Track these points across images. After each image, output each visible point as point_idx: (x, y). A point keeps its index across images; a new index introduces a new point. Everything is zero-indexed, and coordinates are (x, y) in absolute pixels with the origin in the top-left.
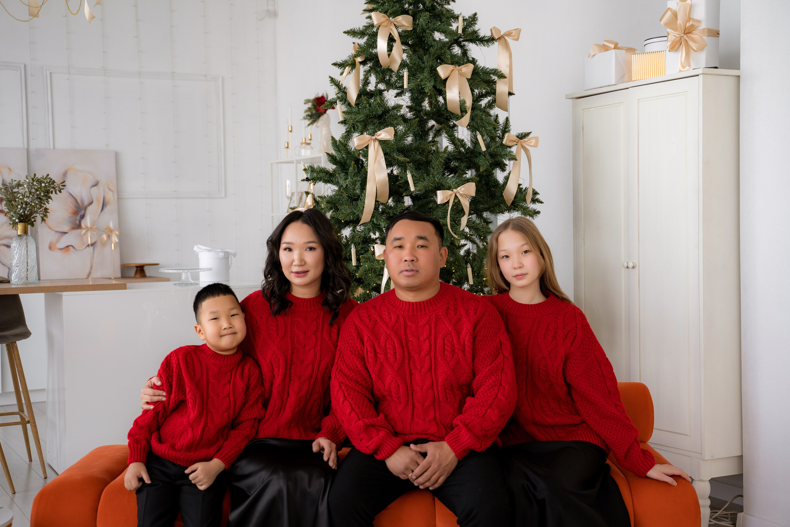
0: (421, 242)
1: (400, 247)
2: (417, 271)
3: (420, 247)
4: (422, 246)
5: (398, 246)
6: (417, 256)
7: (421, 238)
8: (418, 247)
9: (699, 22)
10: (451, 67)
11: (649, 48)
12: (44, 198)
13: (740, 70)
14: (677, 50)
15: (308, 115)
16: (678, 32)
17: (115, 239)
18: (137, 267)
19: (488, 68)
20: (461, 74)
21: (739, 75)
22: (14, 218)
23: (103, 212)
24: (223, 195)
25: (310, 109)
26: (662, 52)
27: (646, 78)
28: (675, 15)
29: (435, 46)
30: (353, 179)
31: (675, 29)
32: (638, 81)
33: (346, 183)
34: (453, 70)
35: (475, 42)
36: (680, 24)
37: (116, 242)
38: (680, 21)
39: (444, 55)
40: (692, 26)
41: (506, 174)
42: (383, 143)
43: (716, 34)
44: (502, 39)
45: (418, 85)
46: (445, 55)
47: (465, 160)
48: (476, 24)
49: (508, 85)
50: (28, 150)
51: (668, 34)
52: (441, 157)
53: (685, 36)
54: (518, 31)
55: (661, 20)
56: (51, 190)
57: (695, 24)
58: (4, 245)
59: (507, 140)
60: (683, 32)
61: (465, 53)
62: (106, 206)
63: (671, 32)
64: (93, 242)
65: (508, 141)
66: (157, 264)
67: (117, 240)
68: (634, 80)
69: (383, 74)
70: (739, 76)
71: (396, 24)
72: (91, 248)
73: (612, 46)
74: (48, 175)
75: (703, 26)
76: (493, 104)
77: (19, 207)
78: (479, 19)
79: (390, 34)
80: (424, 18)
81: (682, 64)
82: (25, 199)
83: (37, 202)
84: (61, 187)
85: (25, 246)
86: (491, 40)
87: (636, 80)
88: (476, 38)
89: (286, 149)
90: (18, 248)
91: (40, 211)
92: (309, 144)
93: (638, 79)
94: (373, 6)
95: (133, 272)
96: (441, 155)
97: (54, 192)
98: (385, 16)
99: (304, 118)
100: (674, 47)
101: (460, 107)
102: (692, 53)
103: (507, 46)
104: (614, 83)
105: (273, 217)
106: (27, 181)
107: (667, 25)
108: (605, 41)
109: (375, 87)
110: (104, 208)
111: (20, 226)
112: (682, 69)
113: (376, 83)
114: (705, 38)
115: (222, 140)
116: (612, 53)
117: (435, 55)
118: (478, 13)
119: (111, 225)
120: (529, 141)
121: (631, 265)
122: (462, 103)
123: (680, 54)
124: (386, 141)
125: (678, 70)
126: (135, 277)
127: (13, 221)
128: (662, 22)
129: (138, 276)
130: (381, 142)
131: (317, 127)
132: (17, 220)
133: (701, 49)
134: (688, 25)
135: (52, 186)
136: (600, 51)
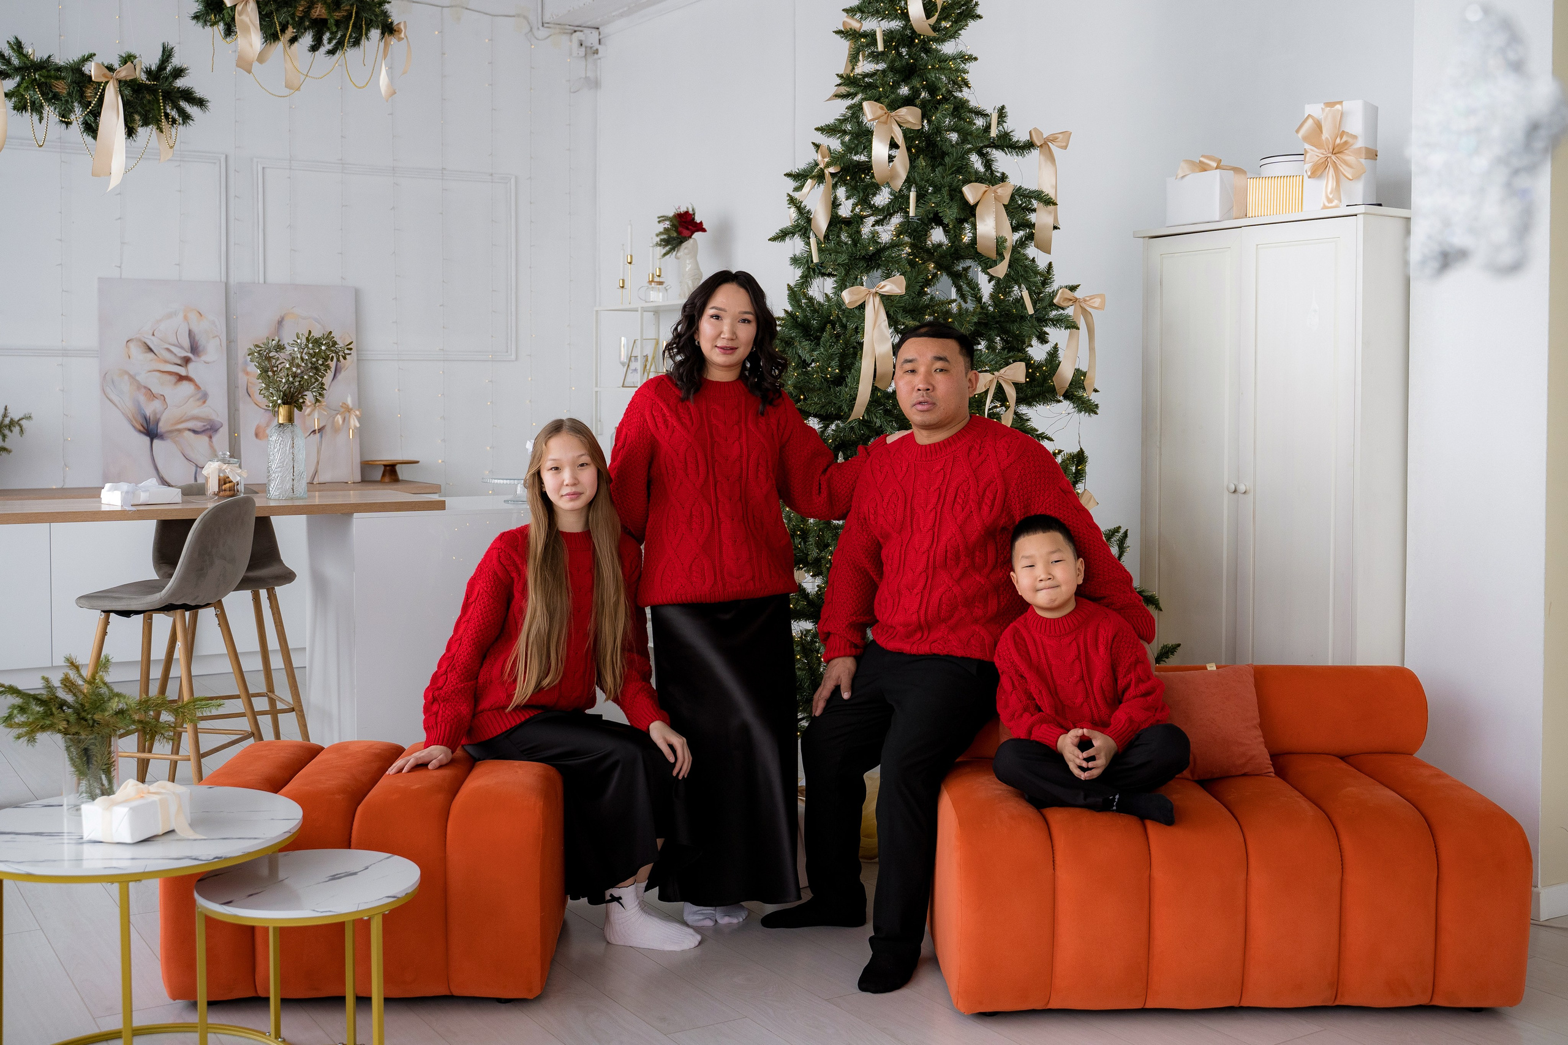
0: (939, 365)
1: (913, 371)
2: (934, 404)
3: (938, 371)
4: (941, 370)
5: (910, 371)
6: (933, 383)
7: (939, 359)
8: (935, 371)
9: (1355, 137)
10: (983, 187)
11: (1268, 170)
12: (322, 368)
13: (1411, 209)
14: (1320, 177)
15: (662, 240)
16: (1323, 151)
17: (354, 422)
18: (385, 466)
19: (1026, 190)
20: (997, 199)
21: (1409, 216)
22: (275, 398)
23: (335, 380)
24: (513, 357)
25: (666, 230)
26: (1295, 177)
27: (1272, 214)
28: (1319, 126)
29: (953, 154)
30: (827, 351)
31: (1317, 145)
32: (1260, 217)
33: (812, 356)
34: (986, 191)
35: (1003, 150)
36: (1327, 138)
37: (355, 427)
38: (1326, 135)
39: (965, 168)
40: (1346, 143)
41: (1048, 347)
42: (887, 300)
43: (1372, 154)
44: (1044, 146)
45: (929, 212)
46: (967, 168)
47: (995, 326)
48: (1006, 122)
49: (1053, 214)
50: (227, 284)
51: (1306, 152)
52: (969, 322)
53: (1333, 157)
54: (1067, 135)
55: (1297, 131)
56: (330, 356)
57: (1350, 140)
58: (189, 430)
59: (1060, 298)
60: (1331, 151)
61: (988, 164)
62: (340, 372)
63: (1312, 150)
64: (321, 426)
65: (1062, 299)
66: (417, 462)
67: (358, 425)
68: (1250, 216)
69: (864, 193)
70: (1410, 219)
71: (898, 119)
72: (318, 435)
73: (1214, 164)
74: (331, 332)
75: (1360, 143)
76: (1027, 242)
77: (284, 381)
78: (1008, 114)
79: (892, 138)
80: (944, 112)
81: (1327, 197)
82: (294, 369)
83: (311, 374)
84: (347, 352)
85: (290, 442)
86: (1029, 145)
87: (1253, 216)
88: (1006, 143)
89: (621, 290)
90: (280, 444)
91: (314, 388)
92: (661, 283)
93: (1256, 215)
94: (848, 89)
95: (378, 474)
96: (968, 319)
97: (335, 359)
98: (882, 107)
99: (657, 244)
100: (1317, 172)
101: (997, 247)
102: (1345, 183)
103: (1051, 158)
104: (1218, 220)
105: (597, 392)
106: (299, 341)
107: (1306, 139)
108: (1202, 156)
109: (852, 212)
110: (337, 374)
111: (283, 411)
112: (1327, 204)
113: (853, 205)
114: (1363, 161)
115: (513, 274)
116: (1214, 177)
117: (953, 167)
118: (1006, 106)
119: (349, 402)
120: (1091, 301)
121: (1242, 488)
122: (1000, 242)
123: (1325, 182)
124: (891, 296)
125: (1322, 205)
126: (381, 482)
127: (272, 402)
128: (1300, 135)
129: (387, 479)
130: (885, 298)
131: (677, 258)
132: (279, 401)
133: (1356, 178)
134: (1338, 141)
135: (333, 348)
136: (1193, 171)
